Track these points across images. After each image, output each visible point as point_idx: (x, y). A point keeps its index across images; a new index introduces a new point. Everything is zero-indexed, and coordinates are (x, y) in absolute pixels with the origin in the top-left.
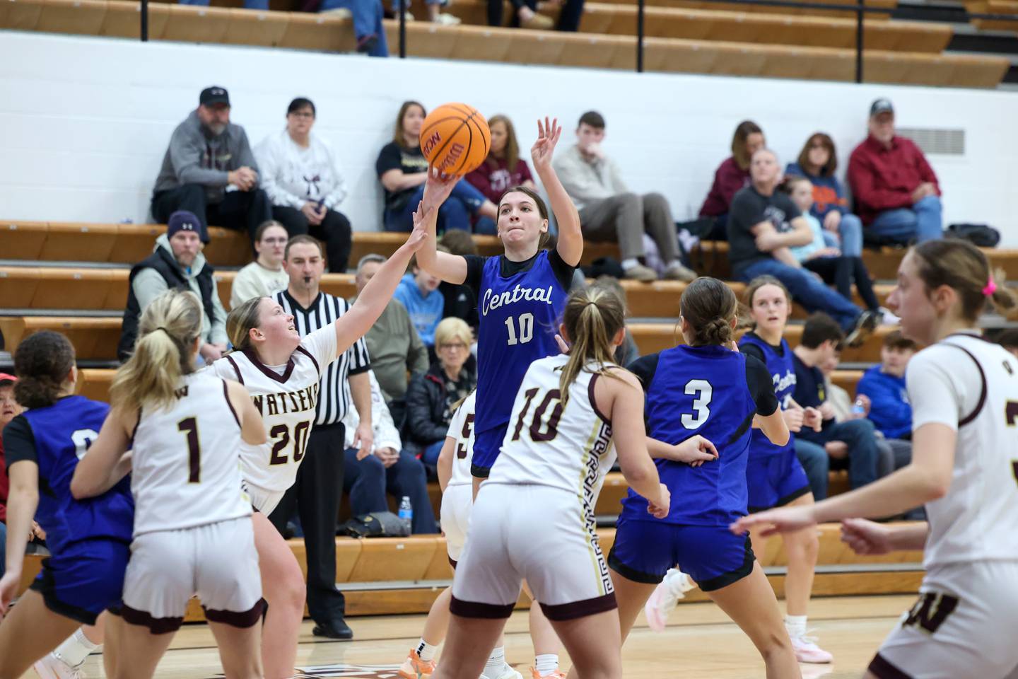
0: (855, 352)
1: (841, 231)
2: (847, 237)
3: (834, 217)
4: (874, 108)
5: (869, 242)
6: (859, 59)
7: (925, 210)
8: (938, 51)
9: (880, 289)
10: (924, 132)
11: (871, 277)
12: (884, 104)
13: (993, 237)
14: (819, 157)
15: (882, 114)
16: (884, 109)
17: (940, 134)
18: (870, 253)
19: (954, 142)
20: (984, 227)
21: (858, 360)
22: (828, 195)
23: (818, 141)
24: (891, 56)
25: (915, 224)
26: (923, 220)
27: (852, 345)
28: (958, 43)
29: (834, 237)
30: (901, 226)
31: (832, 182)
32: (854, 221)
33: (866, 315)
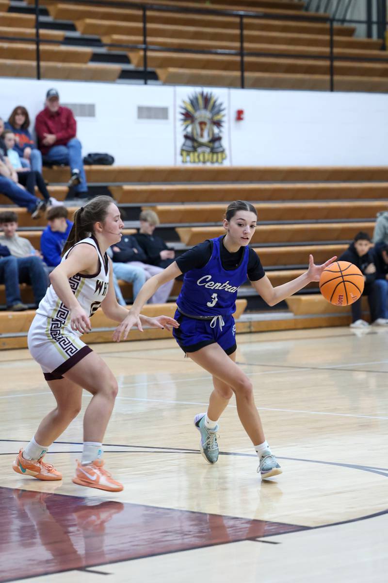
0: (36, 221)
1: (31, 158)
2: (34, 161)
3: (28, 151)
4: (48, 94)
5: (45, 163)
6: (38, 66)
7: (72, 146)
8: (86, 62)
9: (50, 188)
10: (75, 105)
11: (46, 181)
12: (53, 92)
13: (110, 160)
14: (20, 120)
15: (52, 97)
16: (54, 94)
17: (82, 106)
18: (46, 169)
19: (89, 110)
20: (106, 155)
21: (39, 225)
22: (25, 139)
23: (19, 111)
24: (60, 65)
25: (68, 155)
26: (72, 152)
27: (35, 218)
28: (96, 58)
29: (27, 162)
30: (61, 155)
31: (27, 133)
32: (37, 153)
33: (41, 203)
